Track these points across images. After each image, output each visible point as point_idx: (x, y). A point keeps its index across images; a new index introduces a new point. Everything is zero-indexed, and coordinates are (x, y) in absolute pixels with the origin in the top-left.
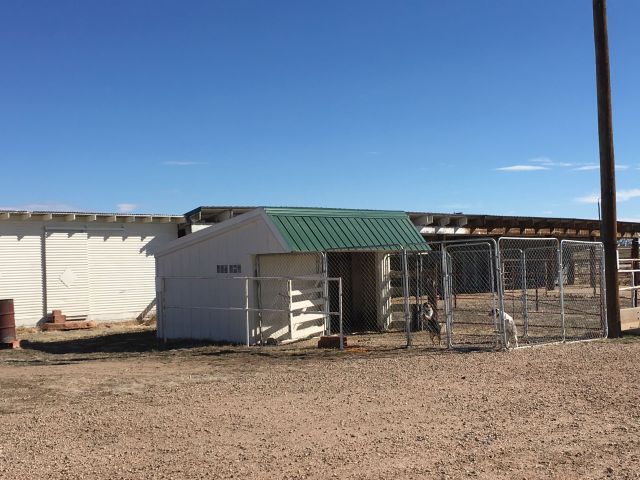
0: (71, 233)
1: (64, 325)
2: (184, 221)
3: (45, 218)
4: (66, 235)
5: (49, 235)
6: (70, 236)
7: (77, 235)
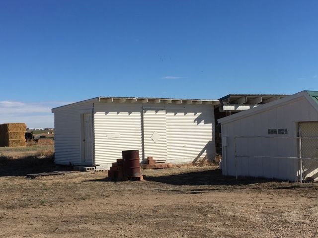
0: (157, 110)
1: (155, 166)
2: (219, 103)
3: (144, 102)
4: (154, 112)
5: (145, 112)
6: (156, 112)
7: (160, 112)
